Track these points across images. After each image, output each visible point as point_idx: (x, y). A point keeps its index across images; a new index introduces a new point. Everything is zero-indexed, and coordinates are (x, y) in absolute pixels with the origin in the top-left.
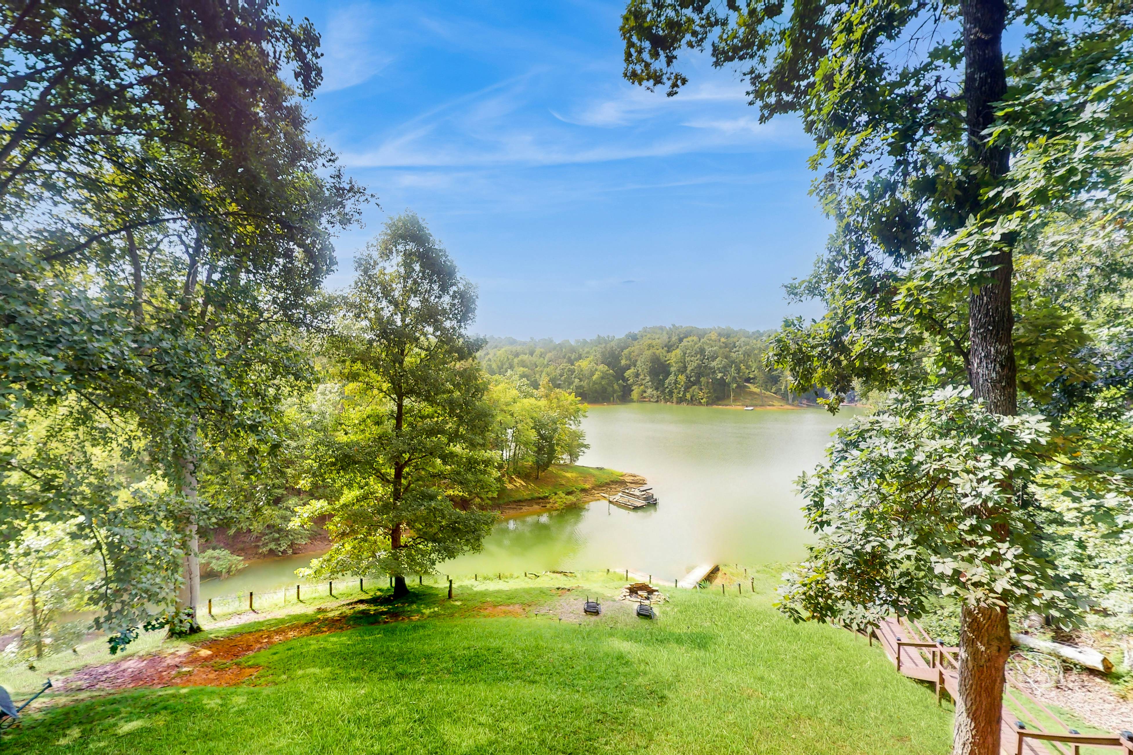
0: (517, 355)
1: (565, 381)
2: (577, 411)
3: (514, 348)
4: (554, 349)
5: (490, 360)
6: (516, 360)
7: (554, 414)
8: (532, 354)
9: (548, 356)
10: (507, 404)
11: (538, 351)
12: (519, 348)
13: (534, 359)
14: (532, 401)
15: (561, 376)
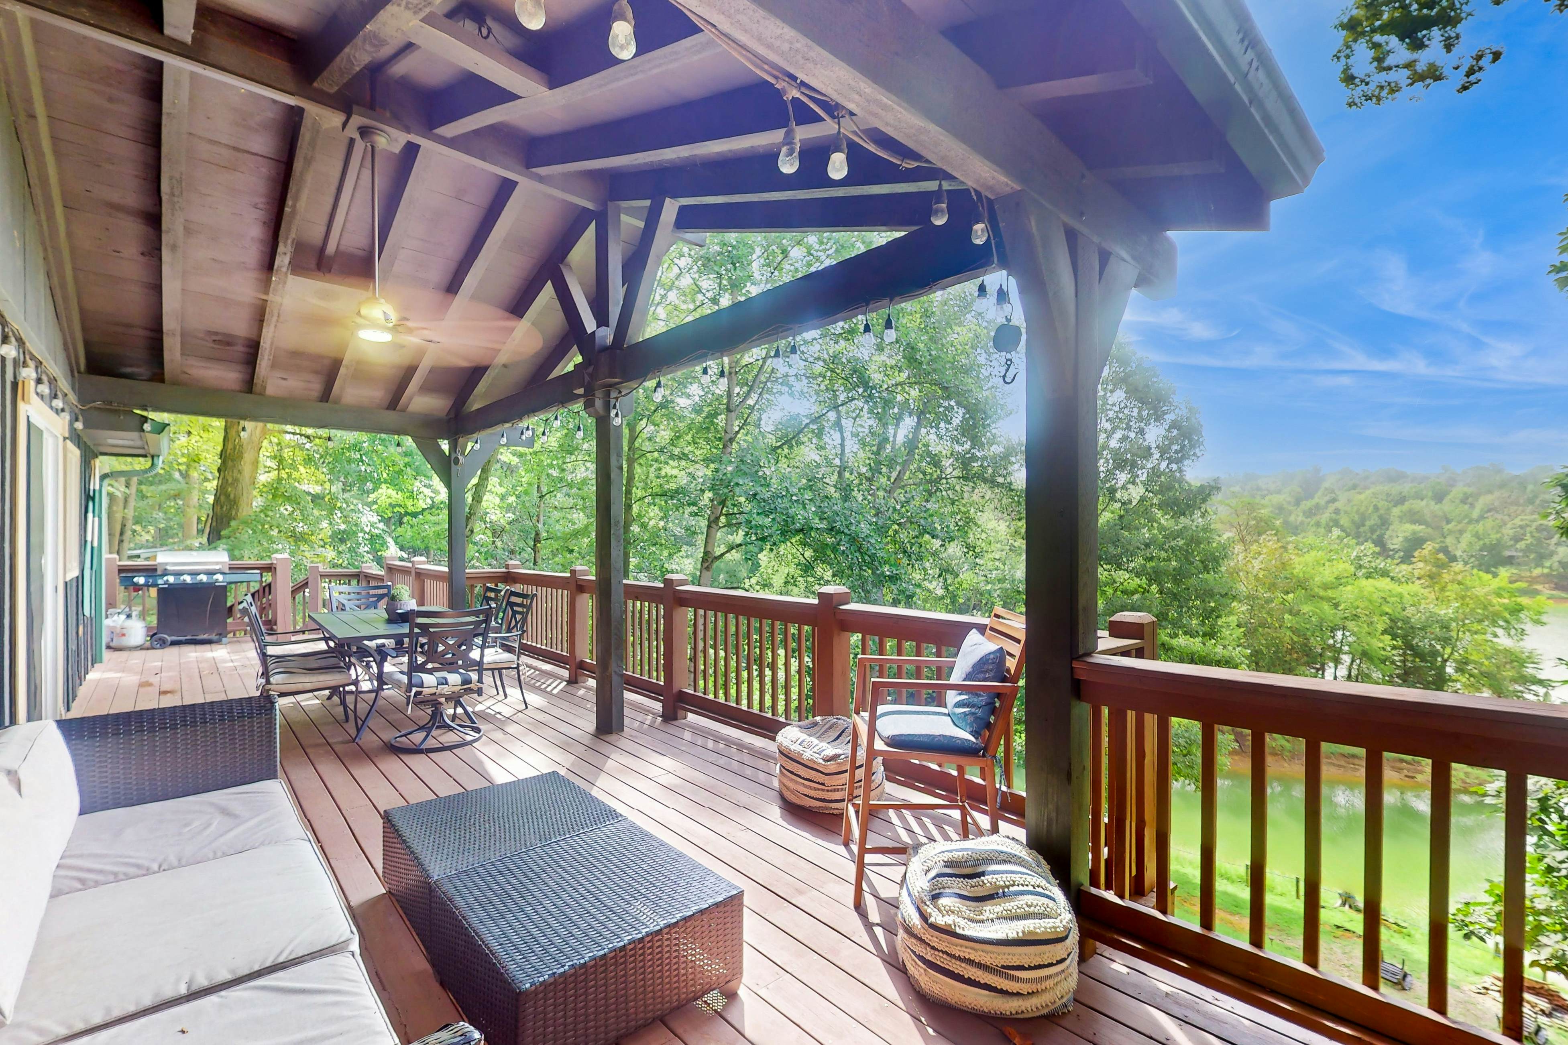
0: (1401, 500)
1: (1527, 550)
2: (1517, 610)
3: (1395, 489)
4: (1502, 486)
5: (1337, 511)
6: (1396, 511)
7: (1445, 612)
8: (1439, 497)
9: (1482, 502)
10: (1326, 587)
11: (1457, 492)
12: (1407, 488)
13: (1446, 506)
14: (1384, 583)
15: (1517, 539)
